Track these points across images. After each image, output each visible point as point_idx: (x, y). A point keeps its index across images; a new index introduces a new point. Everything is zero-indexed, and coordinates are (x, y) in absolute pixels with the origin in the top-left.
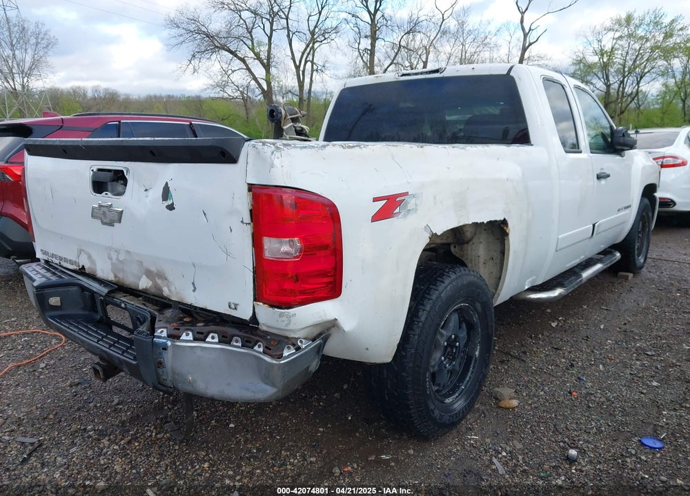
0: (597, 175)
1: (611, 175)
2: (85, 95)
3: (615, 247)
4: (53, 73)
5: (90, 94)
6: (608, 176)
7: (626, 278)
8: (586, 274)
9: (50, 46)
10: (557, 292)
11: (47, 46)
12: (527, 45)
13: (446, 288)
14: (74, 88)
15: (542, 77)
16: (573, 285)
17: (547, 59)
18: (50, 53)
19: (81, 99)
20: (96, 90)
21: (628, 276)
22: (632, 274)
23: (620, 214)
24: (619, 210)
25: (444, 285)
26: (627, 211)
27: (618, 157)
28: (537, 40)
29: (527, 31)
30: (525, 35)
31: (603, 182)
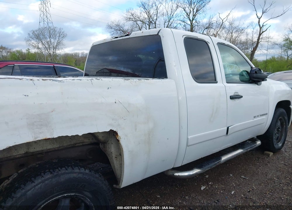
0: (230, 97)
1: (243, 97)
2: (78, 56)
3: (259, 137)
4: (65, 47)
5: (80, 55)
6: (242, 97)
7: (268, 155)
8: (224, 158)
9: (64, 37)
11: (63, 37)
12: (261, 32)
13: (35, 186)
14: (75, 53)
15: (184, 37)
17: (270, 38)
18: (64, 40)
19: (77, 57)
20: (83, 54)
21: (269, 154)
22: (272, 153)
23: (255, 119)
24: (254, 117)
25: (33, 184)
26: (264, 117)
27: (257, 86)
28: (266, 30)
29: (261, 26)
30: (261, 28)
31: (237, 101)
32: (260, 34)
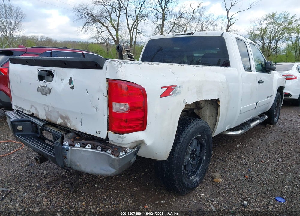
0: (259, 81)
2: (37, 39)
3: (265, 113)
4: (24, 29)
5: (39, 39)
6: (263, 82)
7: (270, 127)
8: (253, 124)
10: (240, 132)
11: (22, 18)
12: (229, 25)
14: (33, 36)
15: (236, 38)
16: (247, 129)
17: (238, 32)
18: (23, 21)
19: (36, 41)
20: (42, 37)
22: (272, 125)
23: (268, 99)
24: (267, 97)
25: (191, 127)
26: (271, 98)
27: (268, 74)
28: (234, 23)
29: (230, 19)
30: (229, 21)
31: (261, 84)
32: (228, 27)
